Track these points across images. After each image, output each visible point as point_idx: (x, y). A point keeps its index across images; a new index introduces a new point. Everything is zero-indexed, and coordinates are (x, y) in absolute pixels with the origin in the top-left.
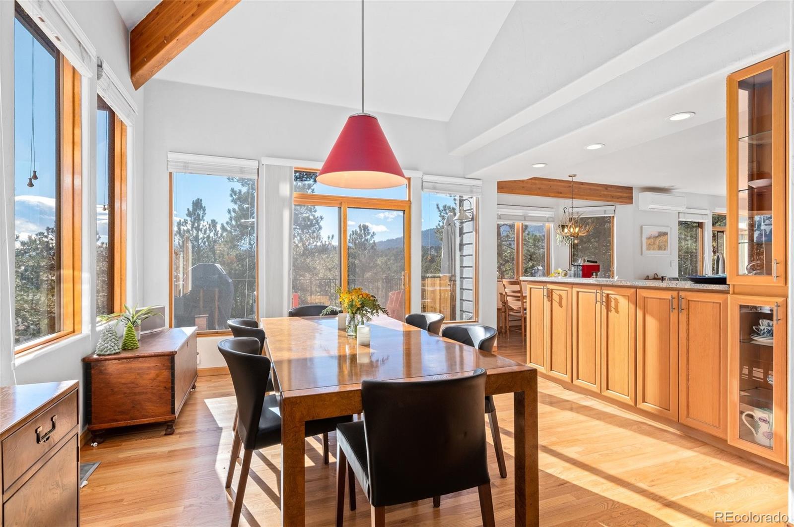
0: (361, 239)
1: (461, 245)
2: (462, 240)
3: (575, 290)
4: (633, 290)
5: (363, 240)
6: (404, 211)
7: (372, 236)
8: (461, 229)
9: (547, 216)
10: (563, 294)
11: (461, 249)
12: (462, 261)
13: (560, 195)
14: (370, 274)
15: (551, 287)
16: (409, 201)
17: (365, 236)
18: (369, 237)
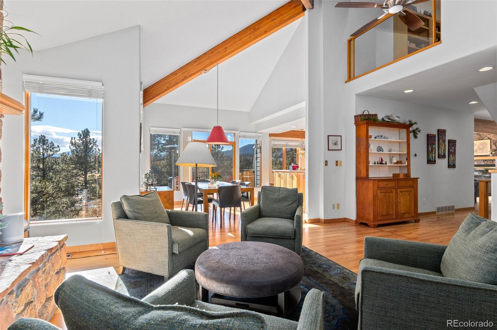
0: (215, 150)
1: (257, 158)
2: (257, 156)
3: (286, 174)
4: (297, 173)
5: (217, 151)
6: (233, 145)
7: (222, 149)
8: (256, 151)
9: (297, 145)
10: (283, 175)
11: (256, 160)
12: (257, 164)
13: (298, 137)
14: (220, 171)
15: (280, 173)
16: (235, 142)
17: (218, 149)
18: (220, 149)
